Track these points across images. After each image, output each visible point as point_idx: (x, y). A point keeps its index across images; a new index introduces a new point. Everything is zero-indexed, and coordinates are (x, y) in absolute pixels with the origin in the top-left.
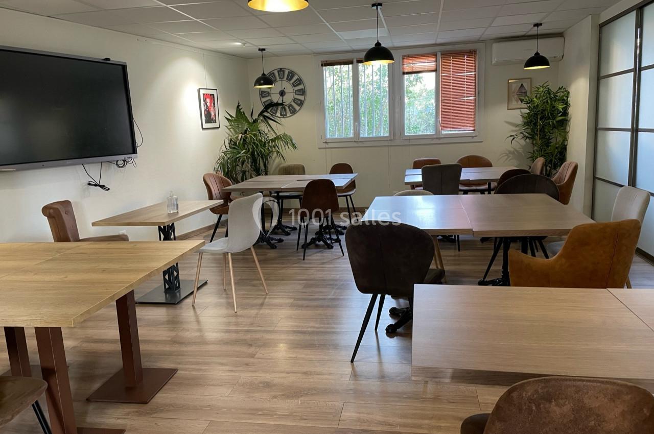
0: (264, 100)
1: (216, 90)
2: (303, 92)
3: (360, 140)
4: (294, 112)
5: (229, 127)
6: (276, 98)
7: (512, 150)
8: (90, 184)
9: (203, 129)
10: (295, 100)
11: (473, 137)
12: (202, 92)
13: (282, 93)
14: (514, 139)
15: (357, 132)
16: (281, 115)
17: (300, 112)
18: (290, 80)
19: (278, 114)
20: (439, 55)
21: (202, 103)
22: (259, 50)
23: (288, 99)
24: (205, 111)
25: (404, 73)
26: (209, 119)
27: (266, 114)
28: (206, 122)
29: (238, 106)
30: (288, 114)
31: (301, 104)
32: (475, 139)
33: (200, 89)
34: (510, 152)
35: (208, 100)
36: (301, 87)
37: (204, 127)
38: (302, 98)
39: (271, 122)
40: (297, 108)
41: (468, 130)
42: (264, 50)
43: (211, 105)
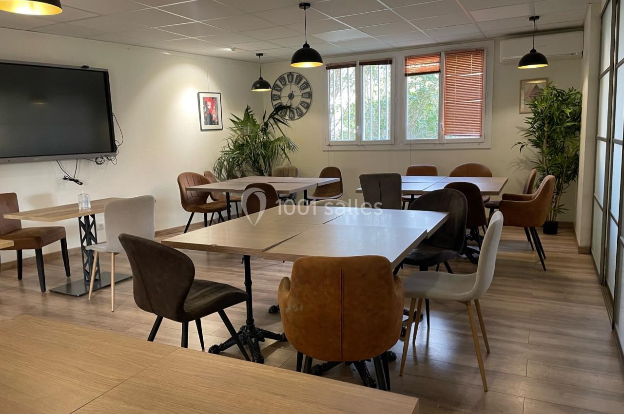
0: (275, 103)
1: (220, 93)
2: (310, 95)
3: (362, 143)
4: (301, 115)
5: (235, 129)
6: (285, 101)
7: (524, 159)
8: (65, 179)
9: (202, 130)
10: (302, 103)
11: (479, 143)
12: (202, 96)
13: (291, 96)
14: (523, 146)
15: (359, 136)
16: (289, 117)
17: (306, 115)
18: (299, 83)
19: (287, 117)
20: (443, 55)
21: (202, 106)
22: (257, 55)
23: (296, 102)
24: (205, 113)
25: (406, 75)
26: (211, 121)
27: (276, 116)
28: (206, 124)
29: (247, 110)
30: (296, 117)
31: (308, 107)
32: (481, 146)
33: (199, 93)
34: (522, 161)
35: (209, 104)
36: (308, 90)
37: (202, 129)
38: (308, 101)
39: (280, 124)
40: (304, 111)
41: (475, 136)
42: (262, 54)
43: (212, 108)
